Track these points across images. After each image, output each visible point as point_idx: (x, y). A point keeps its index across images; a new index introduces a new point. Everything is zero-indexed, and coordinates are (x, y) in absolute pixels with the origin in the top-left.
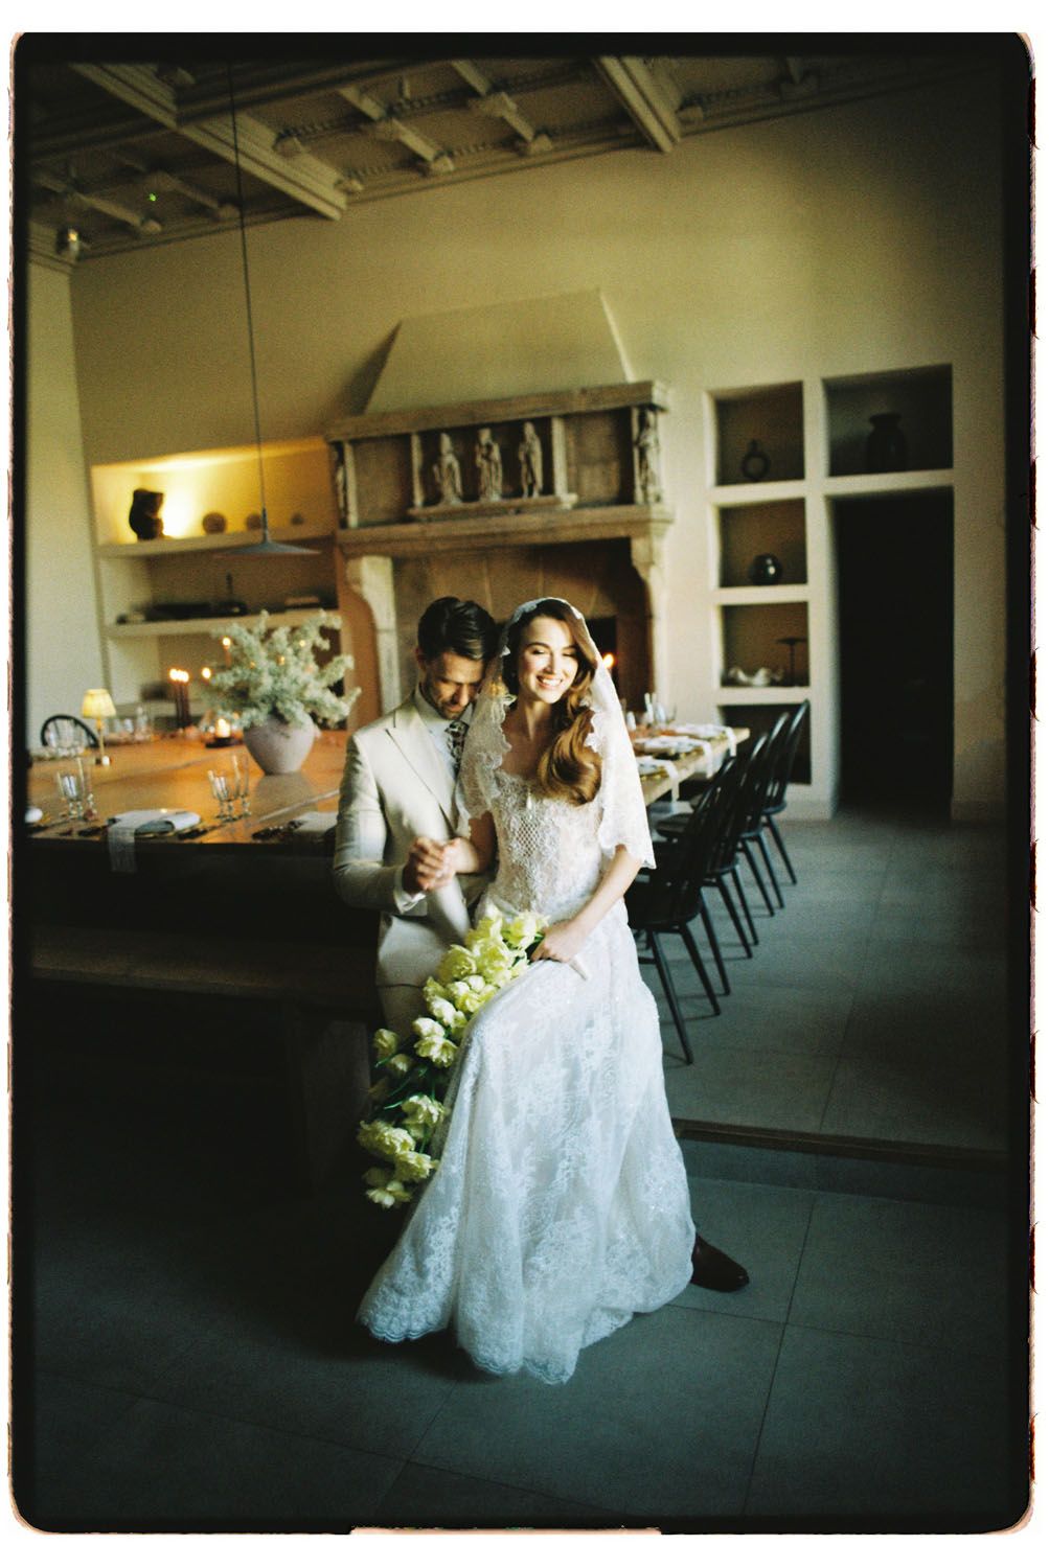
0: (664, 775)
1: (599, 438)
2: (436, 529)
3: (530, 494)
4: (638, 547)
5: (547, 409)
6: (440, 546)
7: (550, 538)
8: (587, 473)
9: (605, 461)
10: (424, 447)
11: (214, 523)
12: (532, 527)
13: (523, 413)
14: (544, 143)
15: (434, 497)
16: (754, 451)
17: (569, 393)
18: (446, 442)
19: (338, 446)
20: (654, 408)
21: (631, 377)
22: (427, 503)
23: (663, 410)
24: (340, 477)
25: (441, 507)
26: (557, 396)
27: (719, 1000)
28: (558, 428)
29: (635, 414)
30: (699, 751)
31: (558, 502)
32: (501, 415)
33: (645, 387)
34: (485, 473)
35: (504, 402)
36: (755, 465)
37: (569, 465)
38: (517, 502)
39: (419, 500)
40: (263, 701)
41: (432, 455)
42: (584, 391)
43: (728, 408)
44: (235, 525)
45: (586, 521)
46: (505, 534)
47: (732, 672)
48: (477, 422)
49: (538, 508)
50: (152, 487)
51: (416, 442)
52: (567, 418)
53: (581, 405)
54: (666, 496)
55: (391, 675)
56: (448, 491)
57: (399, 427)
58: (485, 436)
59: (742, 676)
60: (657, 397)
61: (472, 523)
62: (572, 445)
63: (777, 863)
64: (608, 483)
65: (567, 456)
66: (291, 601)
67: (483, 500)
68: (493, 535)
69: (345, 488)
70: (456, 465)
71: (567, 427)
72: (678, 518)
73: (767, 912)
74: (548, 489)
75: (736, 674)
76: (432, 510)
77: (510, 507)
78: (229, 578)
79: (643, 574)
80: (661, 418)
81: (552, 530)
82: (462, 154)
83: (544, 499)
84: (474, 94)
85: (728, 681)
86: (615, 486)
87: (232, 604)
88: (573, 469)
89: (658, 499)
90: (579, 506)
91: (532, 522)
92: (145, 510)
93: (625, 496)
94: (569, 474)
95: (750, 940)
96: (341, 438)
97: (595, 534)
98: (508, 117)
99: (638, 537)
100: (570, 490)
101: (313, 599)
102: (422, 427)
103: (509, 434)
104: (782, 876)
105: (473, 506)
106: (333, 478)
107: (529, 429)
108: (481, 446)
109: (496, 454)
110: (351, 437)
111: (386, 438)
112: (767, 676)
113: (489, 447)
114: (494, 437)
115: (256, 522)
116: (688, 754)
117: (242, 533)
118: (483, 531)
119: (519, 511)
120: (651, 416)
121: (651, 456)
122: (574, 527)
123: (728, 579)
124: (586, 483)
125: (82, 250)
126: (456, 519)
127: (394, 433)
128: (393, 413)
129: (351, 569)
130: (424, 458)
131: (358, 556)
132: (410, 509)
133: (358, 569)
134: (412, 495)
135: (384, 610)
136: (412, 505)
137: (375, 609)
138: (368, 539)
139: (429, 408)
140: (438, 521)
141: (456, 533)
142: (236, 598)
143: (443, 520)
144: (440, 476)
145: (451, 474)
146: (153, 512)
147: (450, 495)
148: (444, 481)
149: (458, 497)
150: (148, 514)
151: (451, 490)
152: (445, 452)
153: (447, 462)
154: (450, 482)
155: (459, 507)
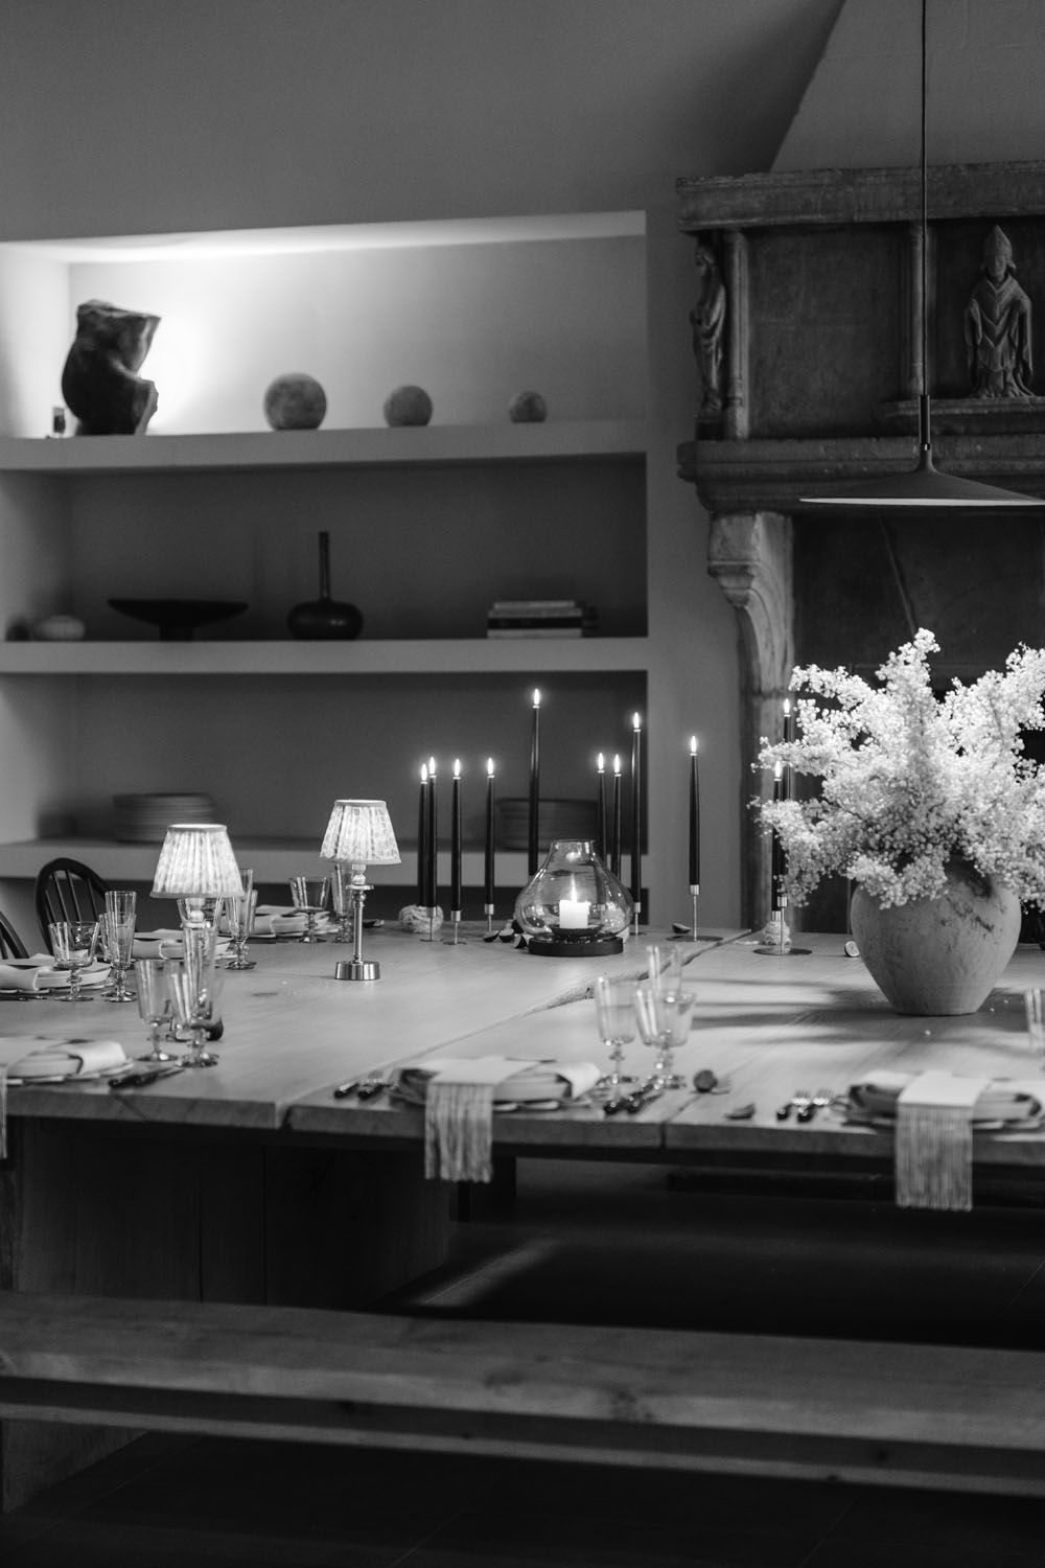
10: (942, 258)
11: (294, 404)
18: (1003, 248)
19: (714, 242)
22: (941, 391)
24: (718, 312)
25: (985, 402)
39: (920, 385)
41: (967, 277)
44: (352, 412)
51: (923, 242)
56: (1004, 362)
57: (881, 201)
66: (501, 609)
69: (726, 342)
70: (1027, 303)
76: (962, 408)
78: (324, 538)
87: (326, 607)
96: (721, 223)
101: (564, 608)
102: (947, 210)
106: (698, 319)
115: (410, 409)
117: (370, 432)
126: (1022, 433)
127: (873, 217)
128: (875, 170)
129: (725, 540)
130: (940, 281)
131: (747, 509)
132: (902, 405)
133: (744, 541)
134: (899, 374)
135: (778, 642)
136: (905, 395)
137: (761, 639)
138: (784, 470)
139: (971, 167)
140: (968, 433)
141: (1020, 466)
142: (338, 596)
143: (985, 434)
144: (987, 329)
145: (1016, 324)
146: (128, 364)
147: (1010, 377)
148: (997, 341)
149: (1025, 380)
150: (121, 368)
151: (1010, 364)
152: (1001, 272)
153: (1007, 297)
154: (1011, 342)
155: (1032, 403)
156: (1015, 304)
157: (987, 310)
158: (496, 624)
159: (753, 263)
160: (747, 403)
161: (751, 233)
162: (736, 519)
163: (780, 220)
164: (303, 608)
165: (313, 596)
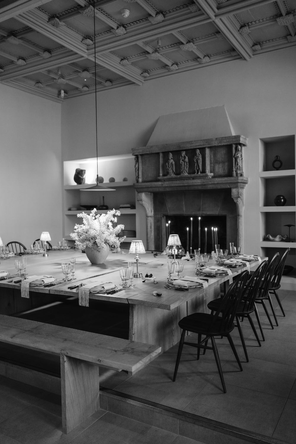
0: (226, 274)
1: (221, 154)
2: (166, 184)
3: (198, 173)
4: (234, 191)
5: (203, 145)
6: (168, 190)
7: (204, 188)
8: (217, 167)
9: (223, 162)
10: (164, 157)
11: (99, 180)
12: (197, 184)
13: (196, 146)
14: (207, 59)
15: (166, 174)
16: (277, 159)
17: (211, 140)
18: (171, 155)
19: (137, 157)
20: (241, 144)
21: (234, 134)
22: (164, 175)
23: (244, 145)
24: (137, 166)
25: (168, 177)
26: (208, 141)
27: (242, 364)
28: (207, 151)
29: (234, 146)
30: (245, 265)
31: (207, 176)
32: (189, 147)
33: (238, 137)
34: (183, 166)
35: (190, 142)
36: (277, 164)
37: (211, 163)
38: (193, 175)
39: (161, 175)
40: (92, 239)
41: (166, 160)
42: (217, 139)
43: (268, 145)
44: (106, 181)
45: (216, 182)
46: (188, 186)
47: (268, 236)
48: (181, 149)
49: (200, 178)
50: (82, 168)
51: (161, 155)
52: (210, 148)
53: (215, 144)
54: (245, 175)
55: (151, 231)
56: (171, 171)
57: (156, 150)
58: (184, 154)
59: (271, 237)
60: (242, 141)
61: (178, 182)
62: (212, 157)
63: (277, 308)
64: (224, 170)
65: (211, 161)
66: (121, 206)
67: (182, 175)
68: (185, 186)
70: (174, 163)
71: (211, 151)
72: (249, 182)
73: (270, 327)
74: (204, 171)
75: (269, 236)
76: (165, 177)
77: (191, 177)
78: (103, 197)
79: (235, 201)
80: (243, 148)
81: (205, 185)
82: (181, 64)
83: (202, 175)
84: (182, 44)
85: (266, 239)
86: (226, 171)
87: (104, 206)
88: (212, 165)
89: (241, 175)
90: (214, 177)
91: (198, 182)
92: (79, 176)
93: (230, 174)
94: (211, 166)
95: (260, 338)
96: (138, 154)
97: (219, 187)
98: (194, 51)
99: (234, 188)
100: (211, 172)
101: (128, 205)
102: (164, 150)
103: (191, 152)
104: (278, 313)
105: (178, 176)
106: (135, 167)
107: (198, 151)
108: (182, 157)
109: (187, 160)
110: (141, 153)
111: (152, 154)
112: (280, 238)
113: (185, 157)
114: (186, 154)
115: (112, 180)
116: (240, 266)
117: (108, 183)
118: (181, 185)
119: (193, 178)
120: (239, 147)
121: (239, 160)
122: (212, 184)
123: (267, 203)
124: (217, 169)
125: (65, 96)
126: (173, 181)
127: (155, 152)
128: (154, 146)
129: (139, 196)
130: (164, 160)
131: (141, 192)
132: (158, 177)
133: (141, 196)
134: (159, 173)
135: (150, 210)
136: (159, 176)
137: (147, 209)
138: (144, 187)
139: (166, 144)
140: (167, 181)
141: (173, 185)
142: (105, 204)
143: (169, 181)
144: (168, 167)
145: (172, 166)
146: (81, 176)
147: (172, 173)
148: (170, 168)
149: (174, 173)
150: (80, 176)
151: (172, 171)
152: (170, 159)
153: (171, 162)
154: (171, 168)
155: (174, 176)
156: (172, 163)
157: (168, 164)
158: (121, 208)
159: (142, 159)
160: (141, 178)
161: (142, 155)
162: (141, 193)
163: (144, 153)
164: (101, 206)
165: (102, 204)
